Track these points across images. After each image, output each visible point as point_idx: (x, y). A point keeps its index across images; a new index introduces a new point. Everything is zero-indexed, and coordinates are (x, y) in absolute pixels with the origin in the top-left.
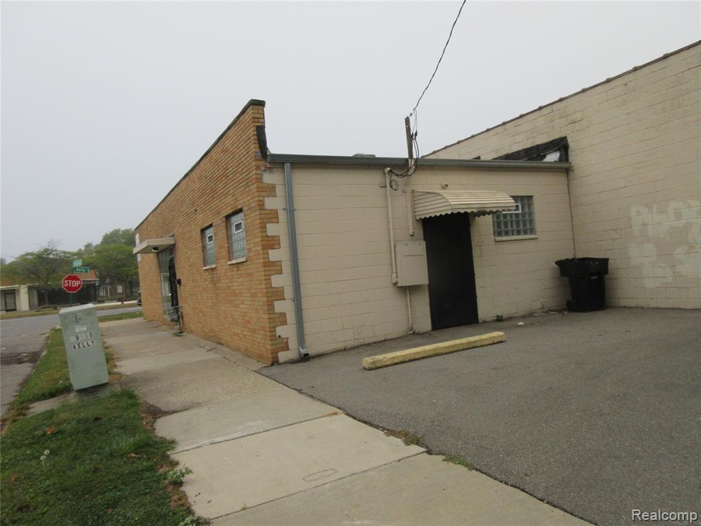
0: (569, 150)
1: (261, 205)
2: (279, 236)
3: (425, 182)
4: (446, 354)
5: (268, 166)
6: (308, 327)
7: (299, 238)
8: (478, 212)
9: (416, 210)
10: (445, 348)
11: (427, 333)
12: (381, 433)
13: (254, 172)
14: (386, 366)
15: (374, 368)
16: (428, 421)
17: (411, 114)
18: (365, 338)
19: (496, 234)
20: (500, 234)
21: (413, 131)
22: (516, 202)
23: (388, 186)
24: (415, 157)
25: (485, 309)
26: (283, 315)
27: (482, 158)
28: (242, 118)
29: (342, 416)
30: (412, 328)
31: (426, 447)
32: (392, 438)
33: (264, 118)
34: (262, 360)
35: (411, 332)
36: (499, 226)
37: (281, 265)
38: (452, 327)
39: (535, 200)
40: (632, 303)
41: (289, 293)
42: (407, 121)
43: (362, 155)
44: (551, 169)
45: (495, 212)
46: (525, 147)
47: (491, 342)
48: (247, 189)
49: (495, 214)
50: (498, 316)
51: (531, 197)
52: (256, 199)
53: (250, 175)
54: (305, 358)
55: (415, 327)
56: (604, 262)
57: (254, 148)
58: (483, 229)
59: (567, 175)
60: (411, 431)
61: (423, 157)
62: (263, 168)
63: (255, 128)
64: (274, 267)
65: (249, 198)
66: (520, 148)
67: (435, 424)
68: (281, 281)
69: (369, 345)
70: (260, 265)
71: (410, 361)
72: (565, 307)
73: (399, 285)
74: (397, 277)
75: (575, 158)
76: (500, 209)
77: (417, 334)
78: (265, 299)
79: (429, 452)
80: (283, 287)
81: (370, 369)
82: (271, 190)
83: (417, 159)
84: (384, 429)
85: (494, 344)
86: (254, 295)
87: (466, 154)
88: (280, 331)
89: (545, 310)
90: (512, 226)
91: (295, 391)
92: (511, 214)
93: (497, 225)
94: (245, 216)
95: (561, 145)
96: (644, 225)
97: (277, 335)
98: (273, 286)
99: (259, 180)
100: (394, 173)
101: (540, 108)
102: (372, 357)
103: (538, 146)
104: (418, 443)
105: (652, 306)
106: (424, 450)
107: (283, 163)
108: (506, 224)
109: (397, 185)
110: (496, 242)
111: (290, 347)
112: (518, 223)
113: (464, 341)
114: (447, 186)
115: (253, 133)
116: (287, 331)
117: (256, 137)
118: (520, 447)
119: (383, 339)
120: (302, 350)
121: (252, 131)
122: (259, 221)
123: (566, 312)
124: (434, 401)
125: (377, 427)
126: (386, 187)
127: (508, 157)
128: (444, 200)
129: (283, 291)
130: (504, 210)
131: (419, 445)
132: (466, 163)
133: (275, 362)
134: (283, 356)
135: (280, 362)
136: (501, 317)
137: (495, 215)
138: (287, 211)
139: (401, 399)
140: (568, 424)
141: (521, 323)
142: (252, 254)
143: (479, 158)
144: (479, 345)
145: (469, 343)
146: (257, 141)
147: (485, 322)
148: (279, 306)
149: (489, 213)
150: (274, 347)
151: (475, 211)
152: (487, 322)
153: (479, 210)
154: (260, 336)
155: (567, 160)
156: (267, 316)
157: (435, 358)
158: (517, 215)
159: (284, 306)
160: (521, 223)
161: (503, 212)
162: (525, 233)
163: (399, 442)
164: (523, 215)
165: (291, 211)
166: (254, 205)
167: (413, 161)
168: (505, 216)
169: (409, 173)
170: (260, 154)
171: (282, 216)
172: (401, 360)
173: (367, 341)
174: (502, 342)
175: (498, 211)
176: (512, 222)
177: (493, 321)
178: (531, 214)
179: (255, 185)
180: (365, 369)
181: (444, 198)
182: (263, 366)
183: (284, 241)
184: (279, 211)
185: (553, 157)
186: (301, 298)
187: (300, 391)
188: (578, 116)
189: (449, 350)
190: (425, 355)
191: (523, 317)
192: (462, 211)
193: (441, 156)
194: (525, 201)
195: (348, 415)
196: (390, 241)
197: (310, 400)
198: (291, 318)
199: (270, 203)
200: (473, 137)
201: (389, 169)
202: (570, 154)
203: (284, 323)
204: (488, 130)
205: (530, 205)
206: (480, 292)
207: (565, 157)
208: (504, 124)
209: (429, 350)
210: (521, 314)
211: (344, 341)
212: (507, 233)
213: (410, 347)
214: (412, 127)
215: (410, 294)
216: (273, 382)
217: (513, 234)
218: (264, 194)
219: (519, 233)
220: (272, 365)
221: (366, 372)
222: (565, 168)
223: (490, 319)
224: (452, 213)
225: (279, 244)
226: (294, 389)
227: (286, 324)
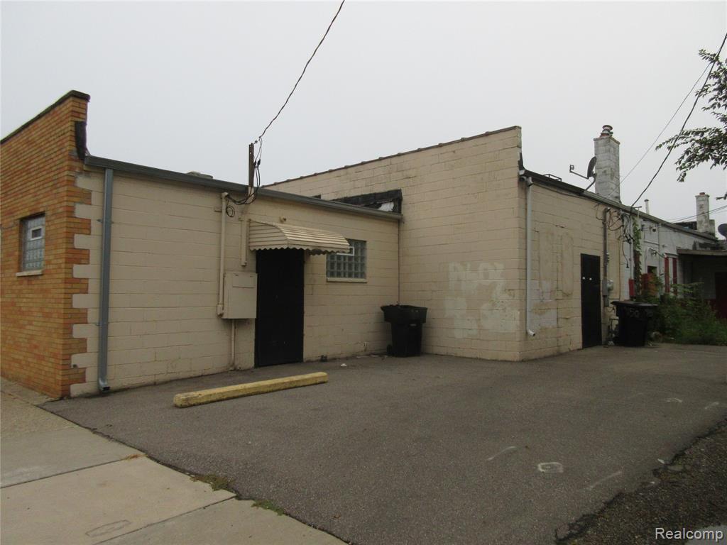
0: (403, 203)
1: (70, 212)
2: (89, 250)
3: (262, 212)
4: (267, 392)
5: (85, 168)
6: (114, 357)
7: (114, 256)
8: (313, 250)
9: (251, 240)
10: (267, 386)
11: (249, 369)
12: (187, 478)
13: (66, 173)
14: (200, 404)
15: (188, 405)
16: (241, 464)
17: (256, 142)
18: (179, 373)
19: (329, 274)
20: (332, 275)
21: (256, 159)
22: (351, 245)
23: (224, 211)
24: (255, 185)
25: (311, 349)
26: (84, 341)
27: (322, 198)
28: (57, 109)
29: (144, 460)
30: (234, 364)
31: (236, 492)
32: (199, 483)
33: (86, 114)
34: (48, 393)
35: (231, 369)
36: (332, 267)
37: (88, 284)
38: (276, 365)
39: (368, 246)
40: (443, 351)
41: (93, 316)
42: (251, 148)
43: (198, 174)
44: (384, 218)
45: (330, 253)
46: (363, 193)
47: (314, 382)
48: (54, 191)
49: (330, 254)
50: (322, 356)
51: (365, 242)
52: (65, 204)
53: (59, 176)
54: (105, 392)
55: (236, 363)
56: (423, 311)
57: (69, 146)
58: (317, 268)
59: (399, 225)
60: (221, 474)
61: (263, 187)
62: (77, 170)
63: (73, 123)
64: (80, 285)
65: (56, 201)
66: (359, 194)
67: (248, 467)
68: (86, 301)
69: (183, 380)
70: (60, 281)
71: (228, 399)
72: (386, 351)
73: (225, 317)
74: (223, 309)
75: (407, 212)
76: (335, 251)
77: (238, 370)
78: (62, 321)
79: (239, 497)
80: (86, 309)
81: (182, 407)
82: (86, 197)
83: (257, 188)
84: (190, 473)
85: (316, 384)
86: (47, 316)
87: (307, 191)
88: (77, 359)
89: (368, 353)
90: (344, 268)
91: (87, 430)
92: (345, 257)
93: (331, 265)
94: (47, 221)
95: (395, 197)
96: (459, 280)
97: (73, 364)
98: (74, 306)
99: (71, 182)
100: (231, 199)
101: (381, 159)
102: (185, 394)
103: (375, 194)
104: (227, 487)
105: (458, 355)
106: (233, 495)
107: (105, 169)
108: (339, 265)
109: (234, 211)
110: (327, 281)
111: (87, 379)
112: (350, 265)
113: (286, 380)
114: (285, 220)
115: (70, 128)
116: (85, 360)
117: (73, 134)
118: (332, 490)
119: (200, 374)
120: (101, 383)
121: (68, 126)
122: (65, 230)
123: (386, 356)
124: (250, 443)
125: (183, 471)
126: (221, 212)
127: (347, 200)
128: (280, 234)
129: (86, 314)
130: (338, 252)
131: (228, 490)
132: (306, 200)
133: (65, 396)
134: (76, 389)
135: (72, 395)
136: (326, 357)
137: (329, 256)
138: (102, 223)
139: (214, 440)
140: (378, 465)
141: (344, 365)
142: (51, 267)
143: (319, 196)
144: (301, 384)
145: (291, 382)
146: (73, 139)
147: (309, 362)
148: (79, 331)
149: (324, 253)
150: (66, 378)
151: (311, 249)
152: (312, 362)
153: (314, 248)
154: (50, 364)
155: (400, 211)
156: (61, 341)
157: (255, 397)
158: (350, 258)
159: (86, 331)
160: (353, 267)
161: (338, 254)
162: (356, 276)
163: (207, 487)
164: (356, 258)
165: (107, 224)
166: (60, 210)
167: (253, 190)
168: (339, 257)
169: (248, 202)
170: (76, 154)
171: (96, 227)
172: (218, 397)
173: (181, 375)
174: (324, 382)
175: (332, 252)
176: (345, 264)
177: (317, 361)
178: (363, 258)
179: (66, 188)
180: (176, 406)
181: (281, 232)
182: (49, 399)
183: (95, 257)
184: (92, 222)
185: (387, 207)
186: (108, 323)
187: (94, 431)
188: (412, 173)
189: (271, 389)
190: (244, 393)
191: (347, 359)
192: (298, 248)
193: (282, 189)
194: (359, 245)
195: (151, 458)
196: (219, 270)
197: (104, 440)
198: (92, 345)
199: (81, 211)
200: (315, 175)
201: (226, 194)
202: (403, 206)
203: (84, 350)
204: (331, 171)
205: (363, 249)
206: (307, 331)
207: (398, 209)
208: (346, 168)
209: (249, 389)
210: (344, 356)
211: (155, 375)
212: (339, 275)
213: (230, 385)
214: (255, 155)
215: (235, 328)
216: (59, 419)
217: (345, 276)
218: (75, 199)
219: (350, 276)
220: (61, 398)
221: (176, 411)
222: (397, 219)
223: (314, 359)
224: (288, 248)
225: (88, 259)
226: (86, 428)
227: (86, 352)
